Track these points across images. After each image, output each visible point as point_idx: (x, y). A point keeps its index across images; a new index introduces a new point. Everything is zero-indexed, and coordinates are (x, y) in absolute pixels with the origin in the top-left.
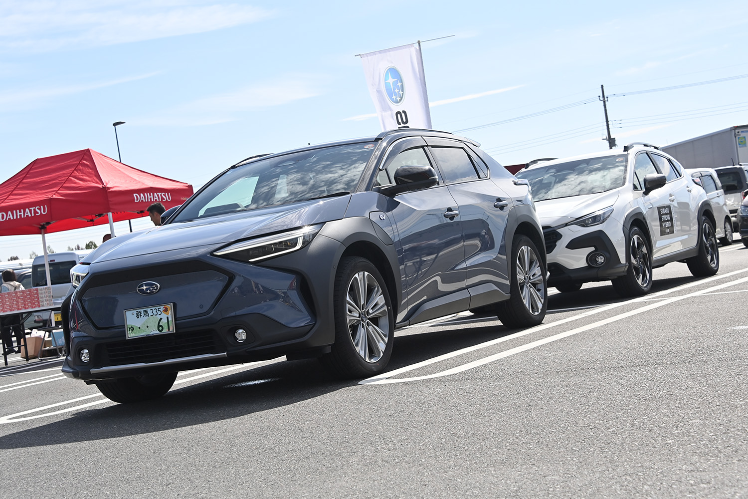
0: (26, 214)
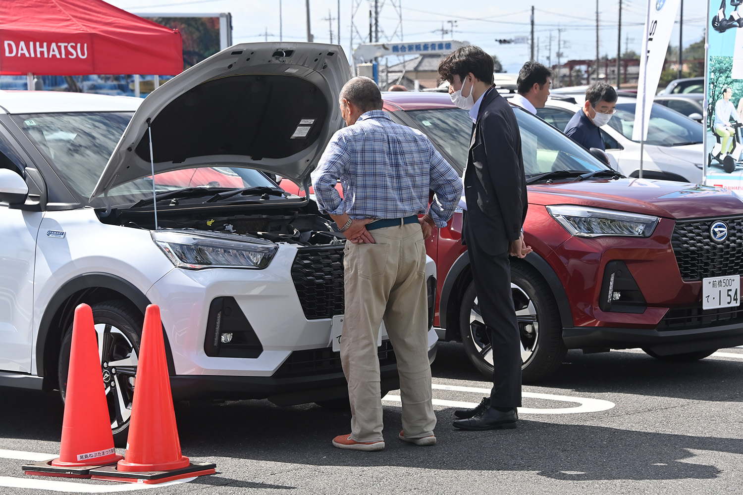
0: (51, 53)
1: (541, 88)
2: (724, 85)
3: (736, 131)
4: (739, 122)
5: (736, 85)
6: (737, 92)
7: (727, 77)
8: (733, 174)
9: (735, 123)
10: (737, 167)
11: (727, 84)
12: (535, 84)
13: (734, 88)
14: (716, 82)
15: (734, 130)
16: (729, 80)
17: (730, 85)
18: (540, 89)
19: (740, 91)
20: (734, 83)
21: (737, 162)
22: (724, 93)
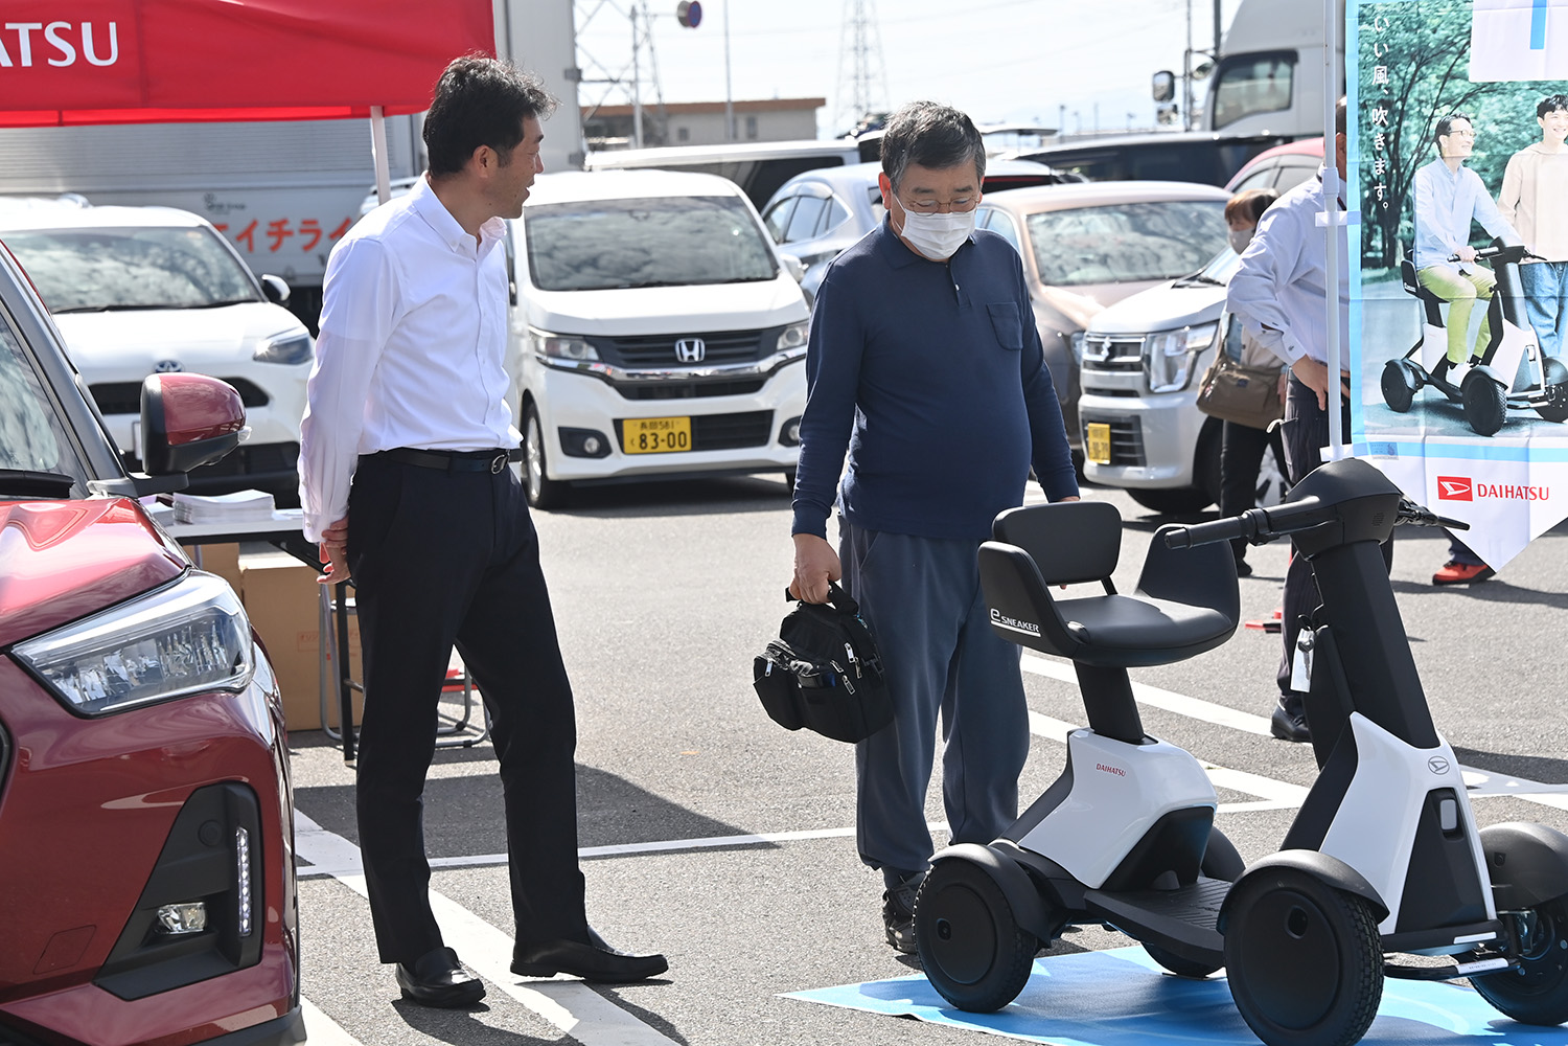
1: (503, 162)
2: (1436, 106)
3: (1502, 277)
4: (1509, 243)
5: (1490, 105)
6: (1493, 129)
7: (1449, 76)
8: (1501, 439)
9: (1495, 249)
10: (1510, 414)
11: (1448, 102)
12: (479, 151)
13: (1482, 117)
14: (1404, 100)
15: (1492, 273)
16: (1458, 87)
17: (1466, 108)
18: (499, 165)
19: (1507, 127)
20: (1484, 99)
21: (1508, 393)
22: (1442, 138)
